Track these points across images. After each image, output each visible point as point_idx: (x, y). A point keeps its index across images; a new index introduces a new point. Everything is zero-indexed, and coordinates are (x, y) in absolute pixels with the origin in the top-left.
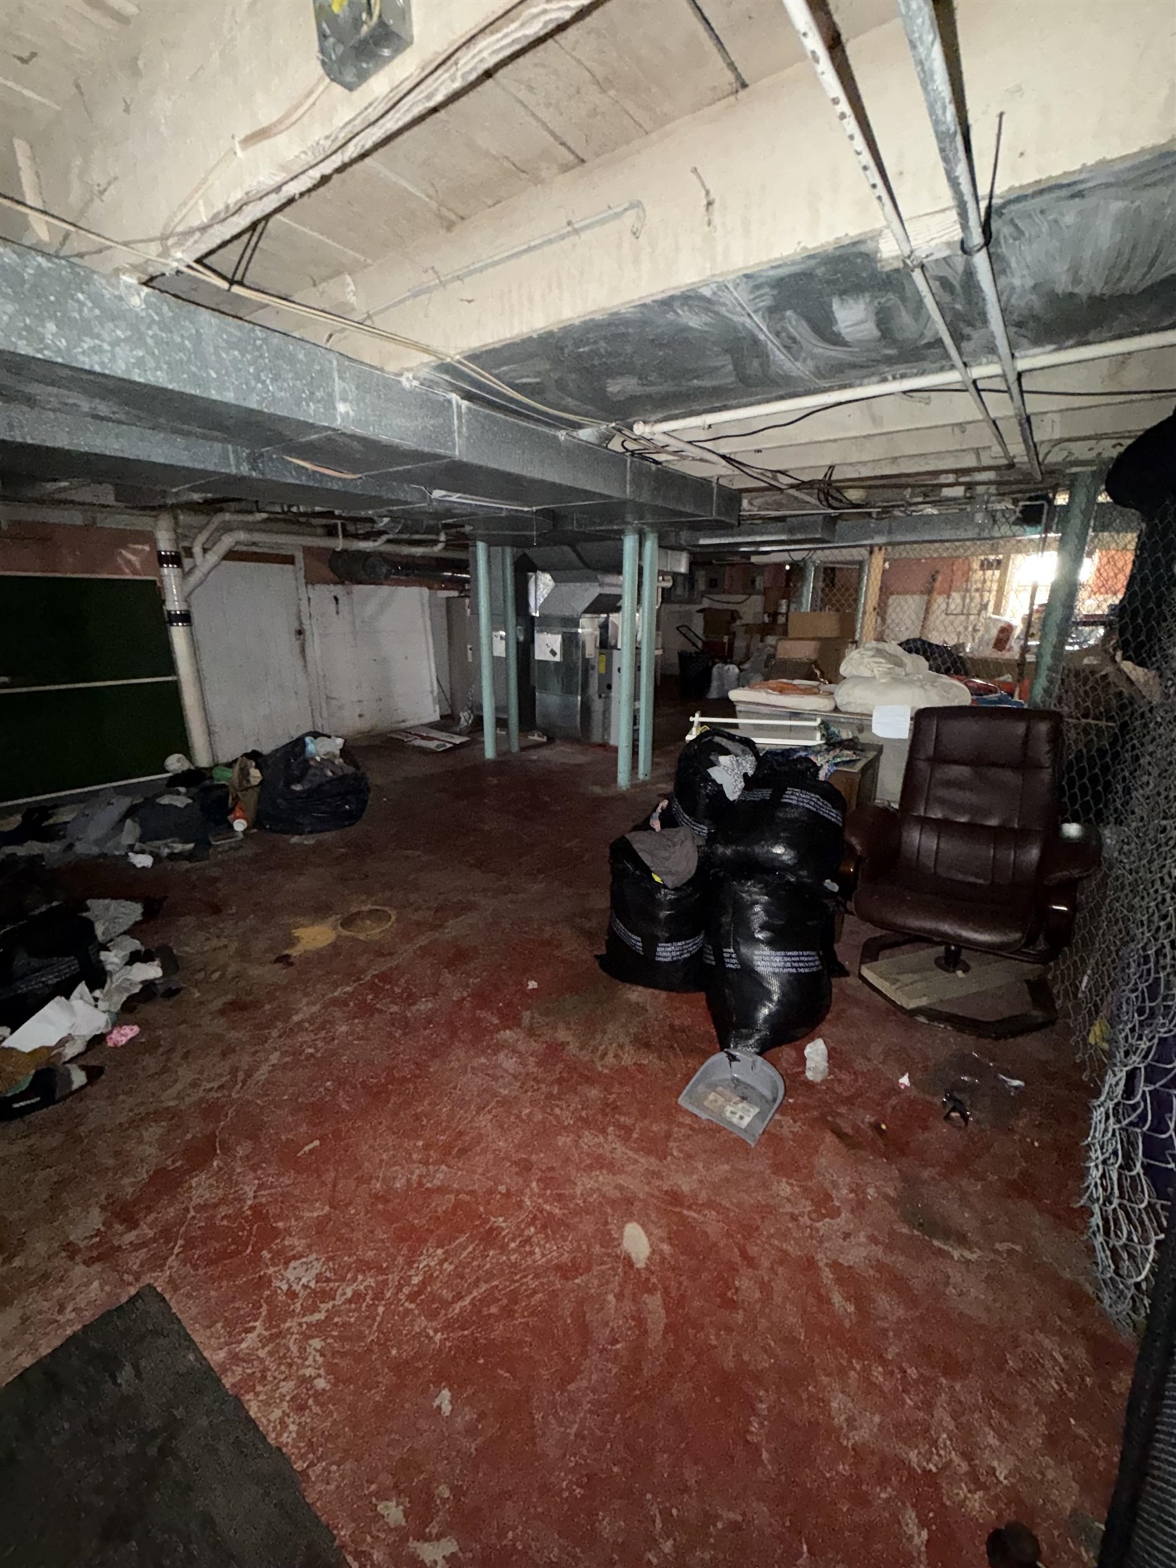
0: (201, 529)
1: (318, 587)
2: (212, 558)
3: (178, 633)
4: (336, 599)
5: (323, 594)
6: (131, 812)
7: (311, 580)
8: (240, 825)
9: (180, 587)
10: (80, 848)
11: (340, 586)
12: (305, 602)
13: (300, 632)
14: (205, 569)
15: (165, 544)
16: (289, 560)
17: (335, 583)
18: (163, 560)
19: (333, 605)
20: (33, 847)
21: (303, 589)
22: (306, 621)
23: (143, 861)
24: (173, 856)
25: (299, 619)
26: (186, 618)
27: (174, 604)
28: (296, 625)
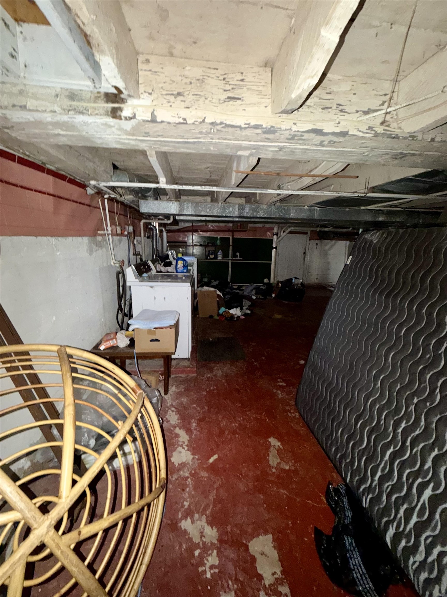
0: (285, 227)
1: (312, 241)
2: (285, 233)
3: (274, 251)
4: (317, 244)
5: (313, 242)
6: (254, 288)
7: (311, 239)
8: (273, 295)
9: (276, 241)
10: (245, 293)
11: (319, 241)
12: (308, 245)
13: (305, 253)
14: (283, 236)
15: (275, 231)
16: (306, 233)
17: (318, 240)
18: (274, 235)
19: (316, 246)
20: (238, 291)
21: (308, 241)
22: (307, 250)
23: (254, 298)
24: (259, 298)
25: (305, 250)
26: (276, 248)
27: (274, 245)
28: (304, 251)
